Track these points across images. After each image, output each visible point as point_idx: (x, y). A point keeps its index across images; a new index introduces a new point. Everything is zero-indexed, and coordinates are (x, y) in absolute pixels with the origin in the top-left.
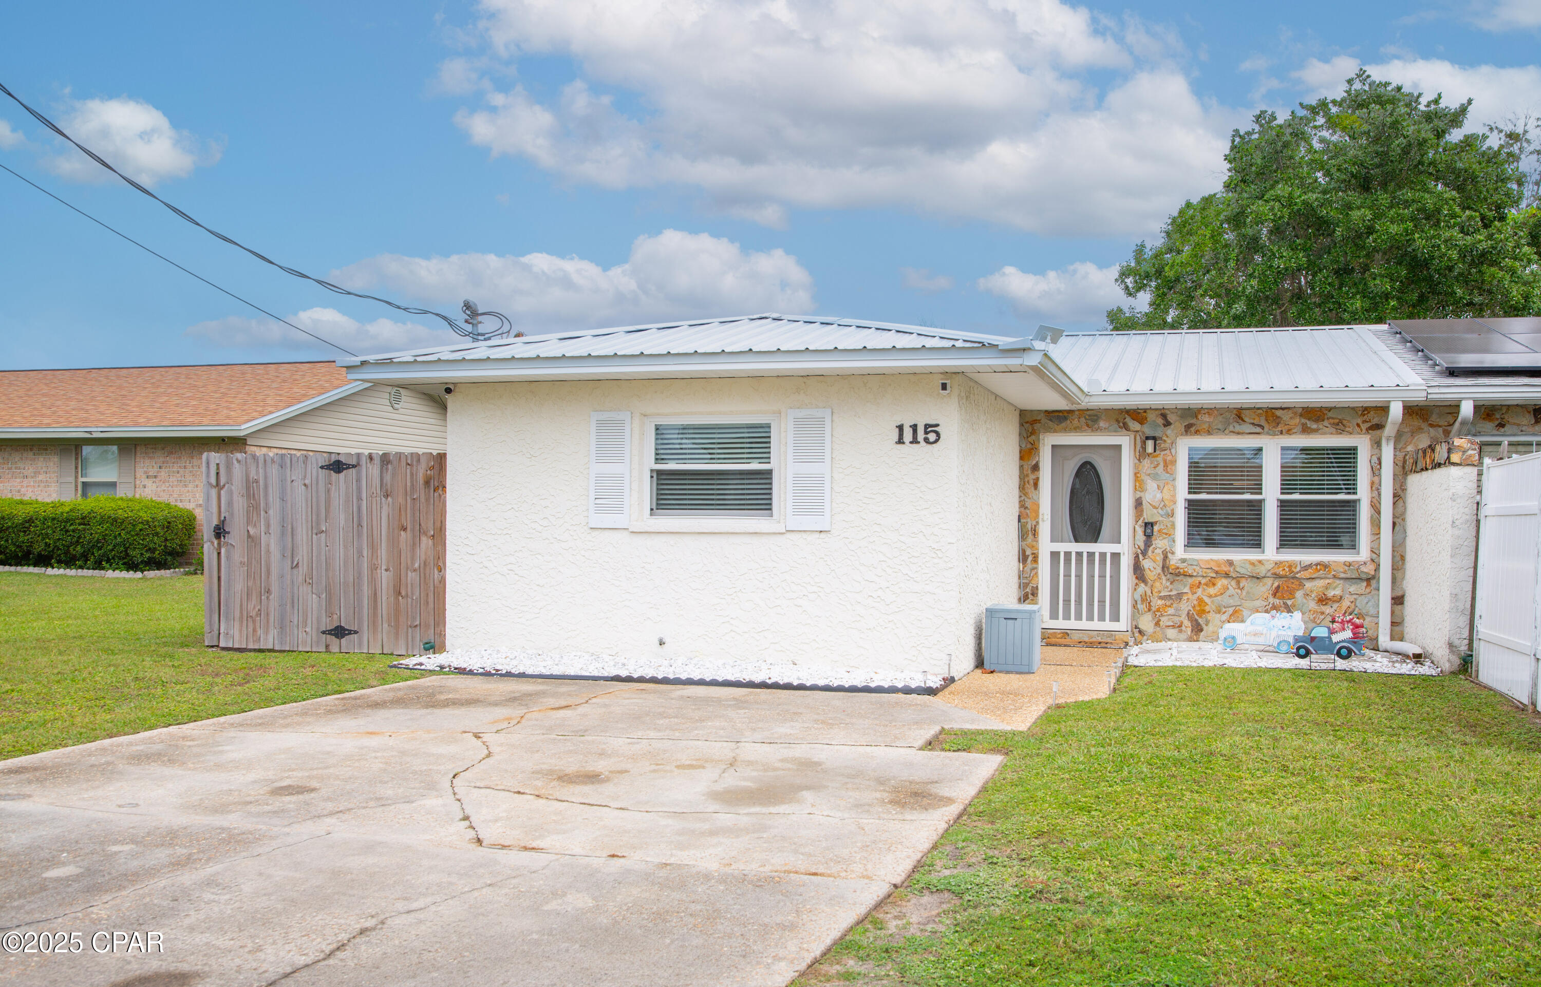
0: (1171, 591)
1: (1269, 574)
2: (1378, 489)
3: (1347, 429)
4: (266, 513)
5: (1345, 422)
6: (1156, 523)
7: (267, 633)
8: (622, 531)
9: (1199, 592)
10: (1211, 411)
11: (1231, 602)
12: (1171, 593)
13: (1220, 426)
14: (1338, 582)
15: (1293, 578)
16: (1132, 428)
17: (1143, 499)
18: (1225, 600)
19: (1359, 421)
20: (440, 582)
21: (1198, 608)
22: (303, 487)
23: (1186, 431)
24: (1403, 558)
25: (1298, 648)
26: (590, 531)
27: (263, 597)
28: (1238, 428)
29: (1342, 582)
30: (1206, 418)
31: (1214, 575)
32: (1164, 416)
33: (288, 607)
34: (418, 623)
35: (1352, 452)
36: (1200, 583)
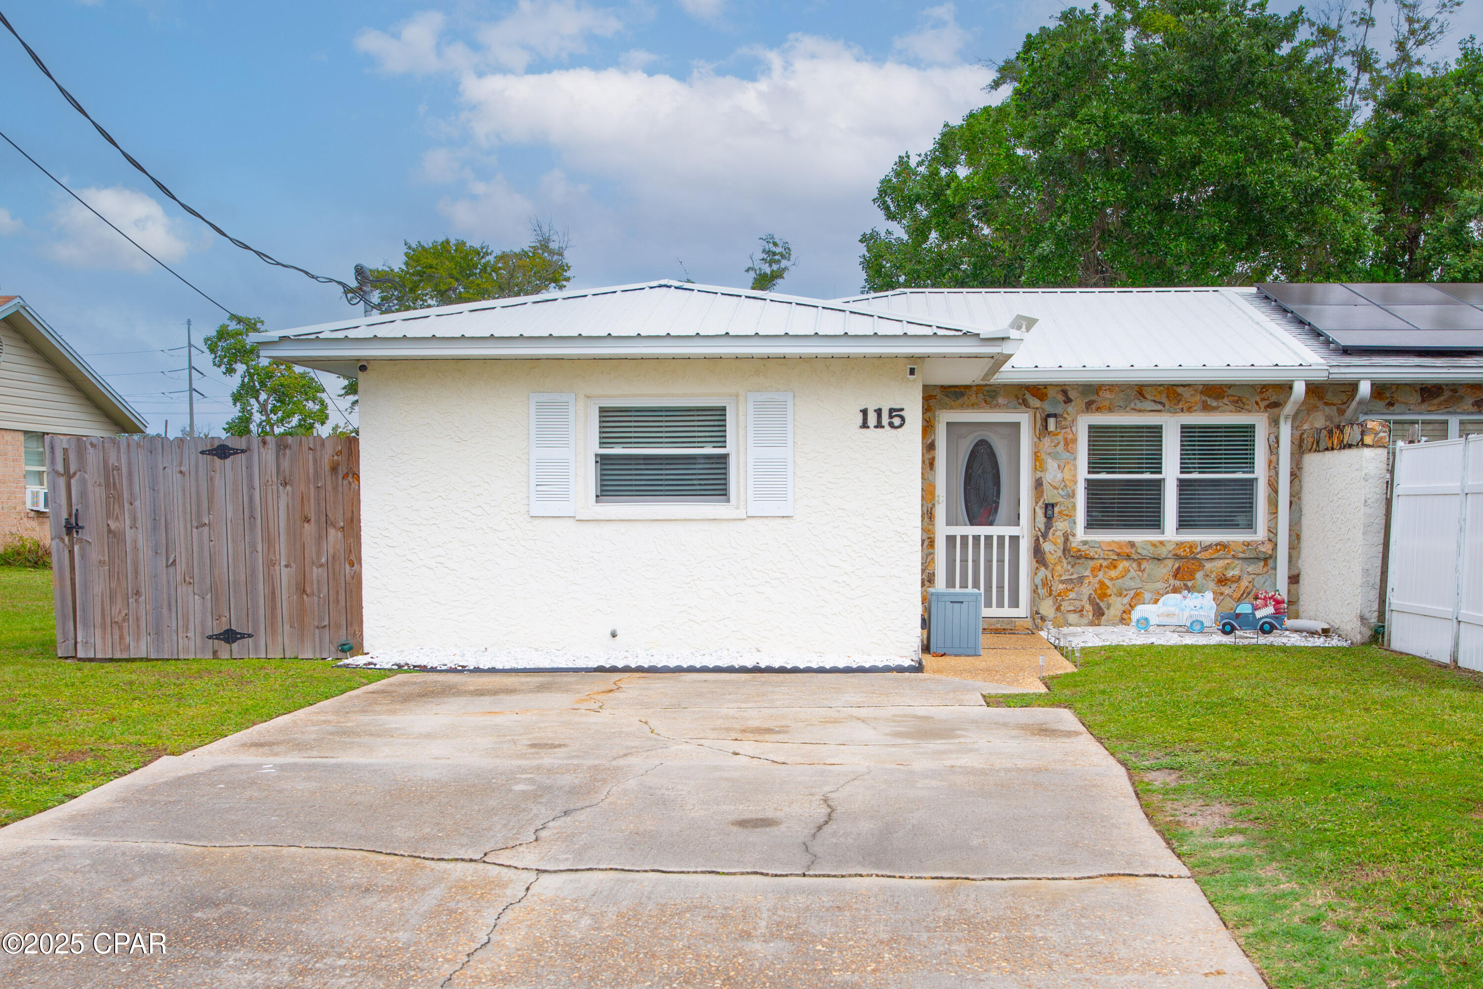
0: (1072, 574)
1: (1170, 556)
2: (1275, 468)
3: (1246, 407)
4: (131, 504)
5: (1244, 400)
6: (1057, 504)
7: (138, 639)
8: (566, 519)
9: (1101, 575)
10: (1112, 387)
11: (1132, 584)
12: (1073, 577)
13: (1121, 404)
14: (1237, 562)
15: (1193, 559)
16: (1032, 405)
17: (1043, 479)
18: (1127, 583)
19: (1258, 399)
20: (353, 578)
21: (1099, 592)
22: (179, 475)
23: (1087, 408)
24: (1298, 537)
25: (1224, 625)
26: (531, 520)
27: (130, 600)
28: (1139, 405)
29: (1240, 562)
30: (1108, 395)
31: (1116, 557)
32: (1065, 392)
33: (165, 610)
34: (326, 623)
35: (1249, 430)
36: (1101, 566)
